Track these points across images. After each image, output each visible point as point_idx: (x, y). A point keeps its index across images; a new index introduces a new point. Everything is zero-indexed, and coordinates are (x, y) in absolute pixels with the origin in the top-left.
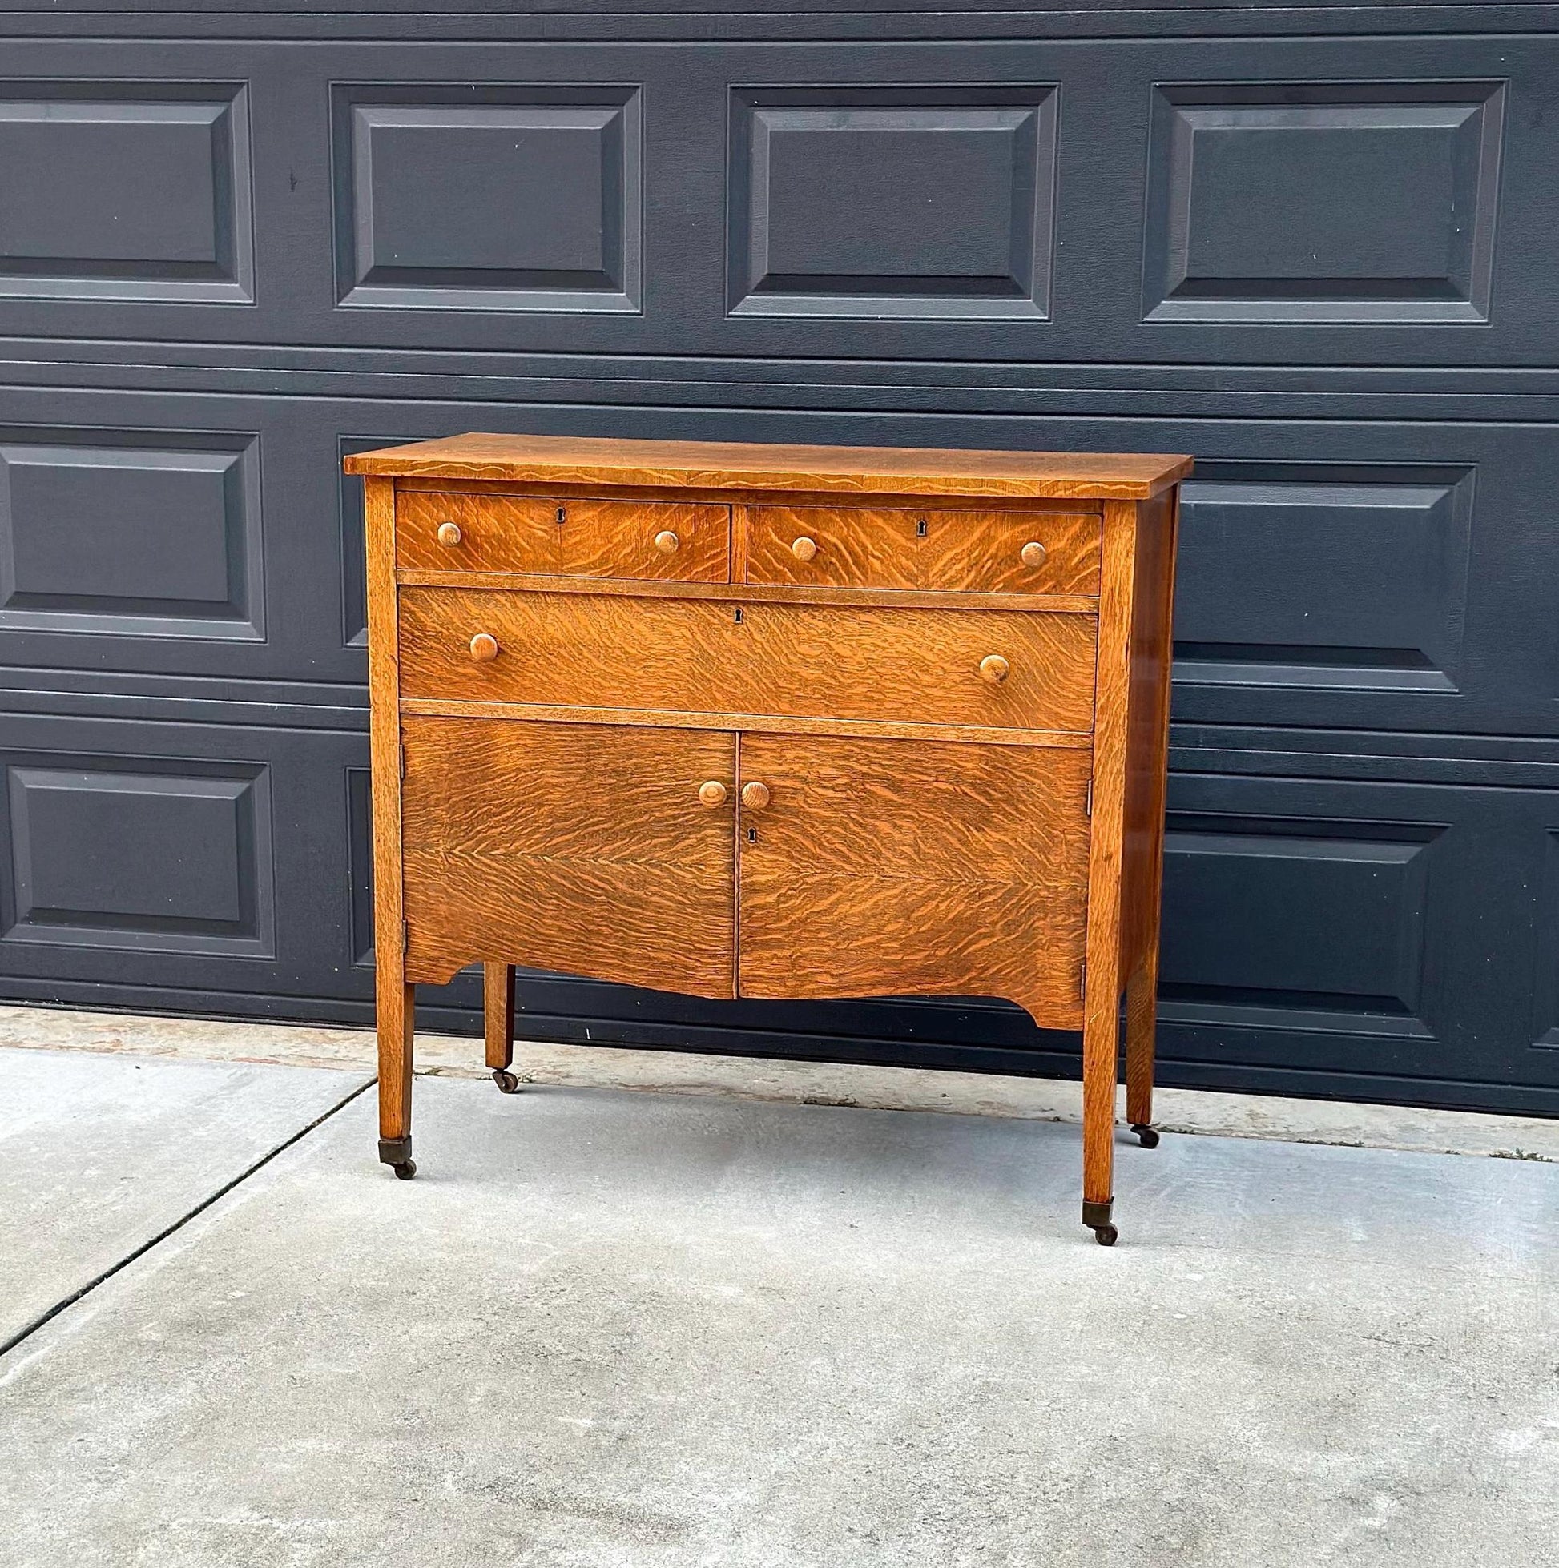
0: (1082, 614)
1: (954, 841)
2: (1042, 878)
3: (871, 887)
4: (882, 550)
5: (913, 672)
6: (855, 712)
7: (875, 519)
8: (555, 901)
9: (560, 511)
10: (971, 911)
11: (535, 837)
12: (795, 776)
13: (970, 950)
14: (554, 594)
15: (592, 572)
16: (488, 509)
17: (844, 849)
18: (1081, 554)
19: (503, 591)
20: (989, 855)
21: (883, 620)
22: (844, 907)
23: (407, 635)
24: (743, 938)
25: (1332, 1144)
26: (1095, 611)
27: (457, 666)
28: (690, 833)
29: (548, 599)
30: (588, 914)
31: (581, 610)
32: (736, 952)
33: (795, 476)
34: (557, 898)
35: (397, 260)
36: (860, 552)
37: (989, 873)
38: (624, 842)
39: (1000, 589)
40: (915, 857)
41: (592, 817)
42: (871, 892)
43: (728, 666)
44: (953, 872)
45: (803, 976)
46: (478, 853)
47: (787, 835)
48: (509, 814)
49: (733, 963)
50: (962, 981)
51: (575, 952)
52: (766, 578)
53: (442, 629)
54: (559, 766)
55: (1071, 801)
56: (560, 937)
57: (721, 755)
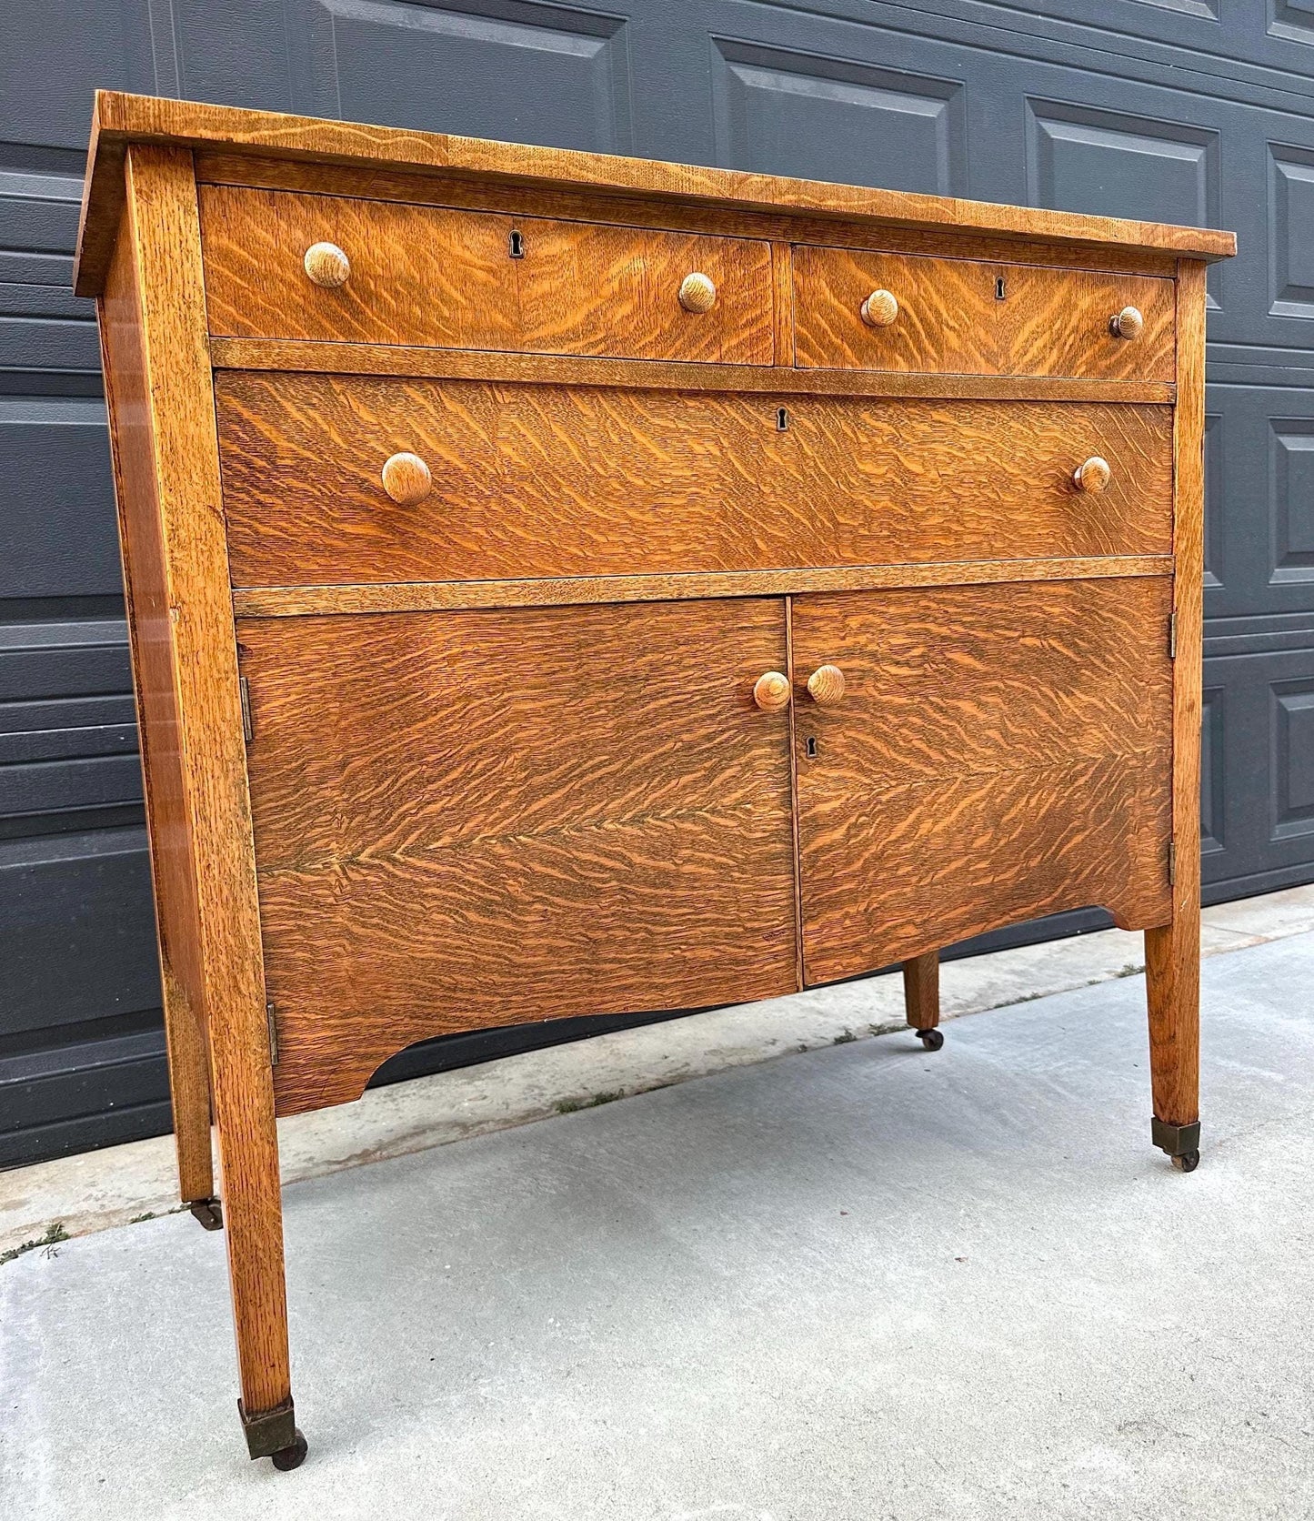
0: (1158, 405)
1: (1043, 714)
2: (1131, 744)
3: (955, 792)
4: (957, 318)
5: (994, 491)
6: (930, 553)
8: (539, 906)
9: (515, 237)
10: (1063, 802)
11: (502, 806)
12: (863, 654)
13: (1063, 852)
14: (508, 385)
15: (573, 345)
17: (923, 746)
18: (1157, 329)
19: (420, 380)
20: (1079, 725)
21: (958, 418)
22: (925, 828)
23: (239, 467)
24: (807, 899)
26: (1172, 401)
27: (343, 521)
28: (731, 759)
29: (499, 397)
30: (593, 915)
32: (799, 923)
34: (541, 900)
36: (933, 320)
37: (1080, 750)
38: (640, 789)
39: (1082, 373)
40: (1001, 741)
41: (590, 758)
42: (954, 801)
43: (771, 497)
44: (1043, 754)
45: (881, 934)
46: (406, 853)
47: (854, 739)
48: (454, 775)
49: (796, 940)
50: (1055, 895)
51: (575, 981)
52: (820, 357)
53: (308, 454)
54: (534, 681)
55: (1154, 644)
56: (550, 964)
57: (766, 634)
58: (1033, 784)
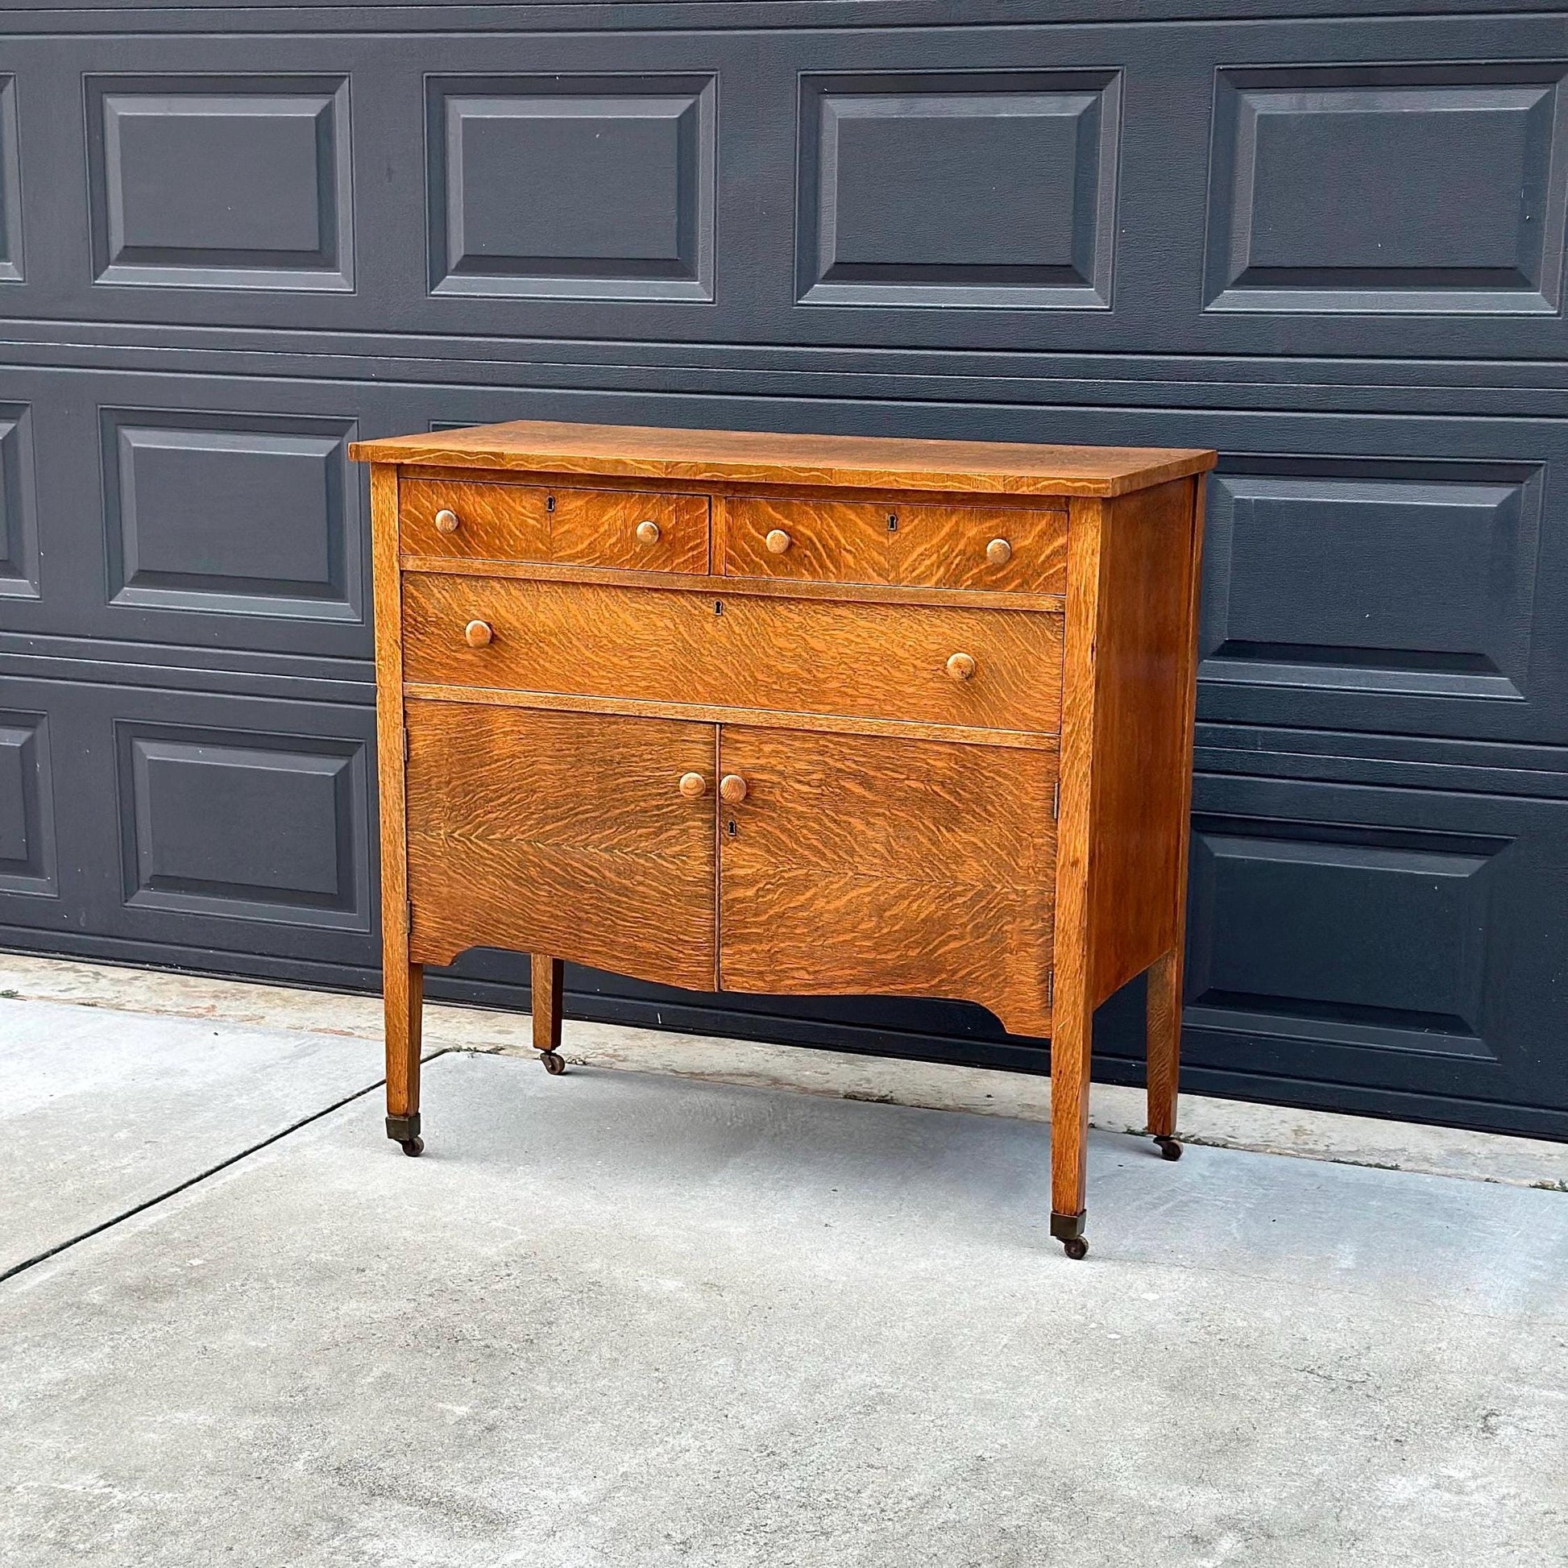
0: (1048, 613)
1: (925, 840)
2: (1011, 881)
3: (845, 884)
4: (853, 544)
5: (885, 668)
6: (829, 707)
7: (849, 512)
8: (547, 887)
9: (550, 500)
10: (941, 913)
11: (529, 823)
12: (773, 770)
13: (939, 952)
14: (545, 582)
15: (580, 561)
16: (482, 495)
17: (820, 846)
18: (1048, 552)
19: (497, 579)
20: (959, 856)
21: (856, 615)
22: (820, 903)
23: (410, 620)
24: (724, 931)
25: (1370, 1165)
26: (1061, 610)
27: (455, 651)
28: (673, 824)
29: (540, 587)
30: (579, 901)
32: (717, 945)
33: (769, 468)
34: (550, 885)
35: (486, 249)
36: (833, 546)
37: (958, 874)
38: (612, 831)
39: (968, 586)
40: (886, 855)
41: (581, 805)
42: (845, 889)
43: (709, 658)
44: (924, 871)
45: (781, 971)
46: (476, 837)
47: (765, 829)
48: (504, 800)
49: (714, 956)
51: (567, 939)
52: (744, 570)
53: (442, 615)
54: (550, 753)
55: (1038, 803)
56: (552, 924)
57: (702, 747)
58: (914, 893)
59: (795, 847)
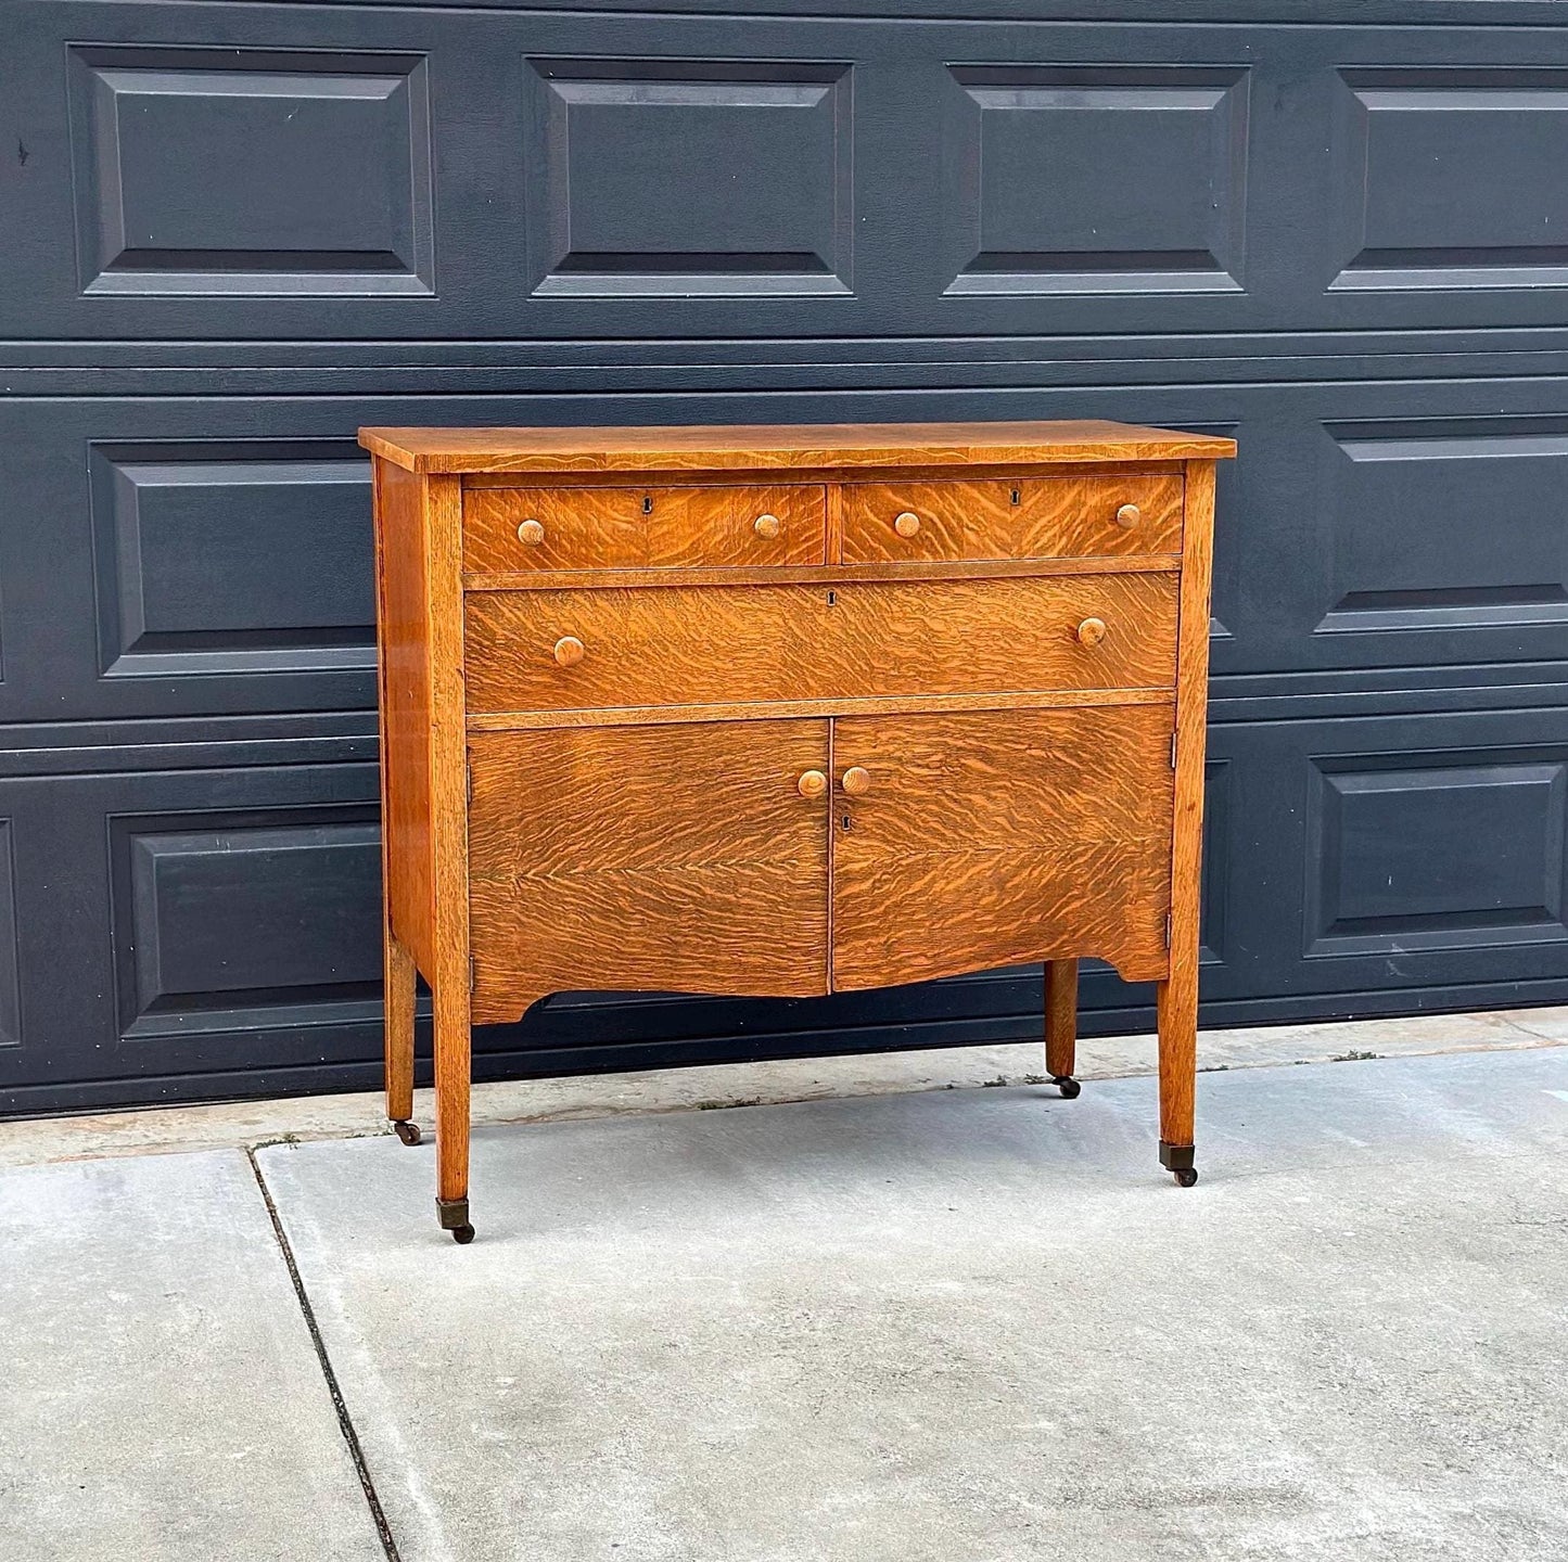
0: (1165, 572)
1: (1047, 807)
2: (1130, 834)
3: (966, 862)
4: (977, 522)
5: (1006, 642)
6: (950, 687)
7: (970, 490)
8: (639, 916)
9: (647, 501)
10: (1063, 874)
11: (617, 850)
12: (890, 758)
13: (1061, 913)
14: (637, 589)
15: (680, 563)
16: (566, 502)
17: (938, 826)
18: (1165, 514)
19: (582, 590)
20: (1081, 817)
21: (976, 591)
22: (937, 887)
23: (475, 645)
24: (837, 930)
26: (1178, 568)
27: (530, 674)
28: (783, 828)
29: (631, 596)
30: (676, 925)
31: (667, 606)
32: (830, 946)
33: (901, 451)
34: (641, 912)
35: (153, 241)
36: (955, 525)
37: (1080, 836)
38: (713, 844)
39: (1089, 553)
40: (1008, 826)
41: (679, 822)
42: (966, 867)
43: (822, 651)
44: (1045, 837)
45: (898, 961)
46: (555, 874)
47: (882, 819)
48: (588, 828)
49: (827, 957)
50: (1054, 946)
51: (661, 968)
52: (862, 557)
53: (513, 636)
54: (641, 771)
55: (1156, 756)
56: (645, 954)
57: (813, 743)
58: (1036, 859)
59: (914, 832)
